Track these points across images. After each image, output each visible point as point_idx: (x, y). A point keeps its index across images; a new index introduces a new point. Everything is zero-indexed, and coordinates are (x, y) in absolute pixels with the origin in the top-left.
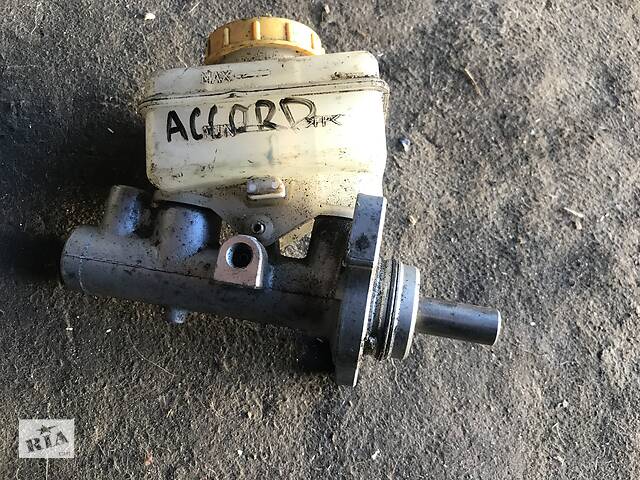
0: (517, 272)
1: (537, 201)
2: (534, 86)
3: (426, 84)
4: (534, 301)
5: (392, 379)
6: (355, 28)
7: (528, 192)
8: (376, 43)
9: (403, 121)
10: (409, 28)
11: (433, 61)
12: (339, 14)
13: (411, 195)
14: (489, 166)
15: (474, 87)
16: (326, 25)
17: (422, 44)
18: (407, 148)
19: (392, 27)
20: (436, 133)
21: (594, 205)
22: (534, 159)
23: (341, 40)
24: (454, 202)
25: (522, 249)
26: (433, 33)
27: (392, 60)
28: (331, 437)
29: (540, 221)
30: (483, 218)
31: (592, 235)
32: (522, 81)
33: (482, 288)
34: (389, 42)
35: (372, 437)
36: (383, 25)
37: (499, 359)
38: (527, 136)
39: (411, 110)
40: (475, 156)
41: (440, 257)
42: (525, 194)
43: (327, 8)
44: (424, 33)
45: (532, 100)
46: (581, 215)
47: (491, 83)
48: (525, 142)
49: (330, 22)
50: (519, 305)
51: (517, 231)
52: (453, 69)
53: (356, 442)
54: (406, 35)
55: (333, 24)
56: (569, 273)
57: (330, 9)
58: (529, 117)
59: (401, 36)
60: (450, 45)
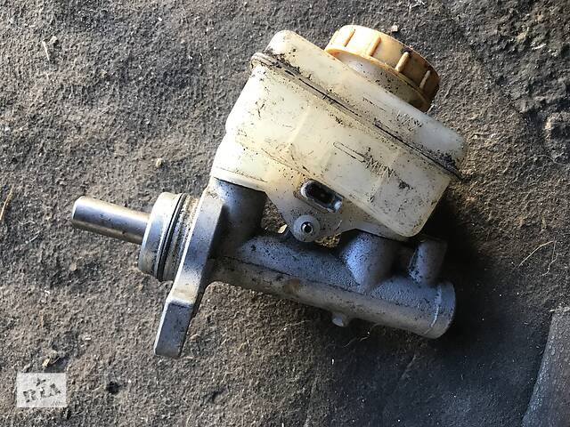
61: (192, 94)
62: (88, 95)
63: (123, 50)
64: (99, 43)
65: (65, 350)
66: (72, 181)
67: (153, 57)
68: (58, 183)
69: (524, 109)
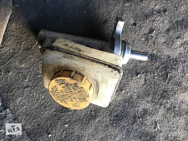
0: (133, 124)
1: (153, 115)
2: (180, 93)
3: (157, 68)
4: (129, 133)
5: (85, 116)
6: (156, 42)
7: (153, 111)
8: (156, 49)
9: (144, 70)
10: (167, 53)
11: (164, 65)
12: (155, 36)
13: (129, 86)
14: (151, 98)
15: (167, 79)
16: (150, 35)
17: (166, 59)
18: (138, 76)
19: (164, 49)
20: (148, 80)
21: (164, 129)
22: (162, 107)
23: (150, 41)
24: (136, 97)
25: (139, 121)
26: (171, 60)
27: (156, 56)
28: (62, 113)
29: (149, 120)
30: (138, 106)
31: (157, 134)
32: (179, 89)
33: (122, 119)
34: (160, 52)
35: (69, 122)
36: (162, 47)
37: (110, 136)
38: (166, 101)
39: (148, 70)
40: (151, 93)
41: (120, 104)
42: (152, 111)
43: (154, 32)
44: (169, 57)
45: (176, 95)
46: (159, 128)
47: (171, 82)
48: (164, 101)
49: (152, 35)
50: (125, 130)
51: (142, 116)
52: (166, 71)
53: (66, 119)
54: (165, 54)
55: (152, 36)
56: (143, 136)
57: (155, 32)
58: (171, 98)
59: (164, 53)
60: (172, 66)
61: (113, 113)
62: (145, 112)
63: (135, 127)
64: (142, 129)
65: (149, 36)
66: (149, 85)
67: (126, 124)
68: (153, 85)
69: (8, 110)
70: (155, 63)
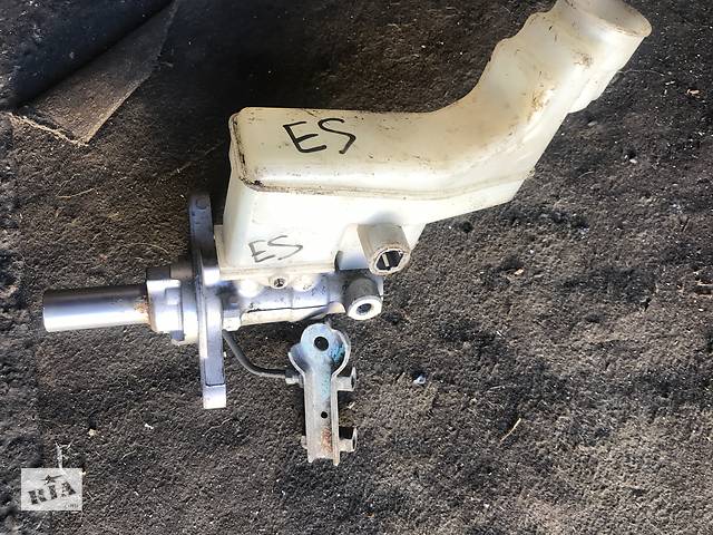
2: (537, 496)
3: (490, 385)
5: (211, 424)
6: (514, 302)
7: (423, 514)
8: (508, 326)
9: (442, 372)
10: (540, 353)
11: (516, 385)
12: (519, 284)
13: (375, 398)
14: (432, 467)
15: (506, 433)
16: (504, 276)
17: (530, 370)
18: (417, 381)
19: (533, 336)
20: (443, 406)
22: (458, 513)
23: (496, 294)
24: (384, 440)
25: (364, 520)
26: (546, 378)
27: (500, 346)
28: (154, 385)
30: (378, 473)
32: (537, 481)
33: (313, 488)
34: (516, 338)
35: (161, 420)
36: (530, 328)
37: (255, 519)
38: (479, 500)
39: (456, 377)
40: (437, 451)
44: (542, 368)
45: (520, 498)
48: (472, 499)
49: (508, 278)
50: (310, 528)
51: (379, 511)
52: (516, 406)
53: (155, 407)
54: (531, 352)
55: (508, 282)
57: (523, 274)
59: (528, 347)
70: (487, 365)
